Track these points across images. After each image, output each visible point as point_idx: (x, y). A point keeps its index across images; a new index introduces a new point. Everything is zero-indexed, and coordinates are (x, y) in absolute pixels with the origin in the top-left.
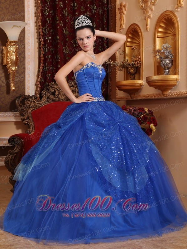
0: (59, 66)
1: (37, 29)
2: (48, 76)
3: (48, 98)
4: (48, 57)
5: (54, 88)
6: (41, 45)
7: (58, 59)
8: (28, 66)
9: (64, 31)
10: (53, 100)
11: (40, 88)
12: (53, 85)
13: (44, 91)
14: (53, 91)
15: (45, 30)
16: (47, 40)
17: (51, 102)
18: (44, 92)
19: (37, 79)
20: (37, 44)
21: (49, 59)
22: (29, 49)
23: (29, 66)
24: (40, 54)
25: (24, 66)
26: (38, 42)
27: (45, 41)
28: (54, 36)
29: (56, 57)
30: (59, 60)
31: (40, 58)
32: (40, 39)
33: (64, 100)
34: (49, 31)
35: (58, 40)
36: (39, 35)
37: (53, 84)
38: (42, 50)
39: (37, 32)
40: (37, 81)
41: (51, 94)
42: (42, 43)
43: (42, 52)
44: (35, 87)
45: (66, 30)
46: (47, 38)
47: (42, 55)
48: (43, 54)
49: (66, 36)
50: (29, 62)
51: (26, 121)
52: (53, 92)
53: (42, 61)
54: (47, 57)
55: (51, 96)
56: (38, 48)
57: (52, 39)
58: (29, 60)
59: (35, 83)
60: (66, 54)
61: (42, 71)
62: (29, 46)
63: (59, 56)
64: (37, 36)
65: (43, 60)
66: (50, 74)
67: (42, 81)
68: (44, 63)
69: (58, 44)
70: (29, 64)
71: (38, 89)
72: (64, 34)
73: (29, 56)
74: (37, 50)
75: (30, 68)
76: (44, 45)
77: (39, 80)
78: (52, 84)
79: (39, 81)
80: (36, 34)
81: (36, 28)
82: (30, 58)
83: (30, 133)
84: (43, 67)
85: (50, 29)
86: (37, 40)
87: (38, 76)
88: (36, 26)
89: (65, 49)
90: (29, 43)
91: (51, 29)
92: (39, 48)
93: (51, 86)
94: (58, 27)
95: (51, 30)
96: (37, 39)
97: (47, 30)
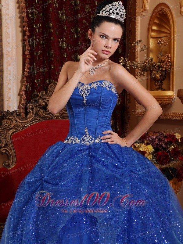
0: (53, 68)
1: (20, 12)
2: (37, 81)
3: (37, 114)
4: (37, 53)
5: (44, 100)
6: (26, 37)
7: (51, 57)
8: (7, 67)
9: (59, 15)
10: (43, 118)
11: (25, 99)
12: (44, 95)
13: (31, 104)
14: (44, 104)
15: (32, 13)
16: (35, 29)
17: (40, 120)
18: (30, 106)
19: (22, 86)
20: (20, 35)
21: (39, 57)
22: (9, 43)
23: (9, 68)
24: (24, 49)
25: (1, 67)
26: (21, 32)
27: (32, 30)
28: (45, 22)
29: (49, 54)
30: (53, 59)
31: (24, 55)
32: (24, 27)
33: (60, 117)
34: (38, 15)
35: (50, 29)
36: (23, 22)
37: (44, 93)
38: (28, 44)
39: (20, 17)
40: (21, 90)
41: (41, 108)
42: (27, 33)
43: (27, 47)
44: (19, 97)
45: (62, 14)
46: (35, 26)
47: (27, 52)
48: (28, 50)
49: (63, 22)
50: (9, 62)
51: (4, 150)
52: (44, 106)
53: (27, 61)
54: (35, 53)
55: (41, 112)
56: (22, 41)
57: (43, 27)
58: (9, 59)
59: (18, 92)
60: (63, 49)
61: (27, 75)
62: (9, 37)
63: (52, 52)
64: (21, 22)
65: (30, 59)
66: (40, 78)
67: (29, 89)
68: (31, 63)
69: (50, 34)
70: (9, 65)
71: (23, 101)
72: (59, 20)
73: (9, 52)
74: (20, 44)
75: (10, 71)
76: (30, 36)
77: (23, 88)
78: (42, 94)
79: (23, 90)
80: (19, 20)
81: (18, 10)
82: (9, 56)
83: (9, 167)
84: (29, 69)
85: (39, 12)
86: (20, 29)
87: (22, 82)
88: (19, 8)
89: (62, 42)
90: (9, 34)
91: (42, 12)
92: (24, 40)
93: (41, 97)
94: (51, 10)
95: (41, 14)
96: (20, 27)
97: (34, 13)
